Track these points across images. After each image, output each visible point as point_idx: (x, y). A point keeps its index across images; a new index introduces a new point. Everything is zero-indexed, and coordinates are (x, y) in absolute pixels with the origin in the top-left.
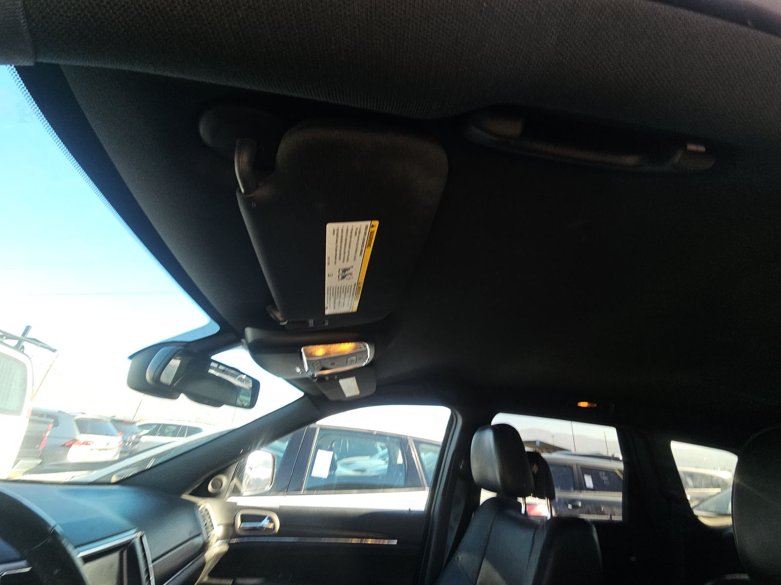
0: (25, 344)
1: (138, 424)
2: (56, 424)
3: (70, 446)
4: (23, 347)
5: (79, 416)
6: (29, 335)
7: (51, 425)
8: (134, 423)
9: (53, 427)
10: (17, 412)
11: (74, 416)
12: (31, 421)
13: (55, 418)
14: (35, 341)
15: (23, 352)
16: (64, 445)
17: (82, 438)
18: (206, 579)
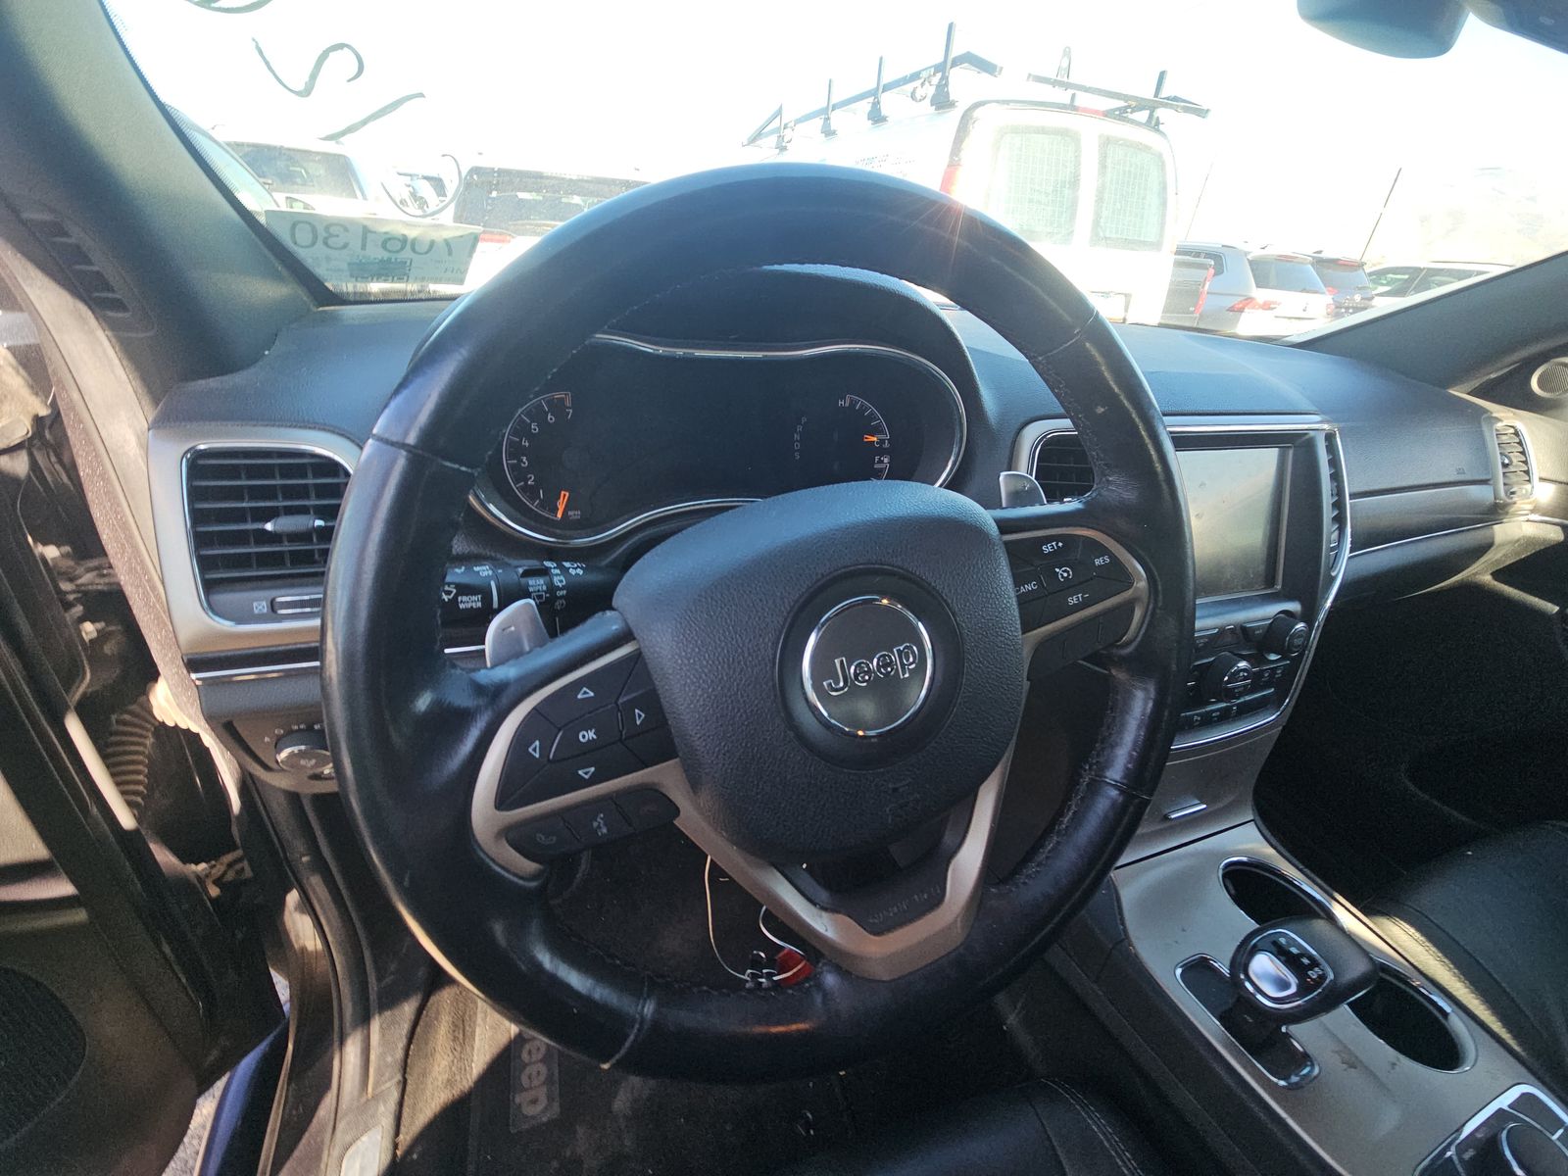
0: (1160, 113)
1: (1368, 270)
2: (1219, 270)
3: (1241, 310)
4: (1158, 123)
5: (1256, 252)
6: (1164, 93)
7: (1212, 271)
8: (1361, 265)
9: (1215, 275)
10: (1157, 246)
11: (1246, 254)
12: (1178, 264)
13: (1215, 259)
14: (1174, 102)
15: (1158, 130)
16: (1231, 309)
17: (1261, 295)
18: (1487, 578)
